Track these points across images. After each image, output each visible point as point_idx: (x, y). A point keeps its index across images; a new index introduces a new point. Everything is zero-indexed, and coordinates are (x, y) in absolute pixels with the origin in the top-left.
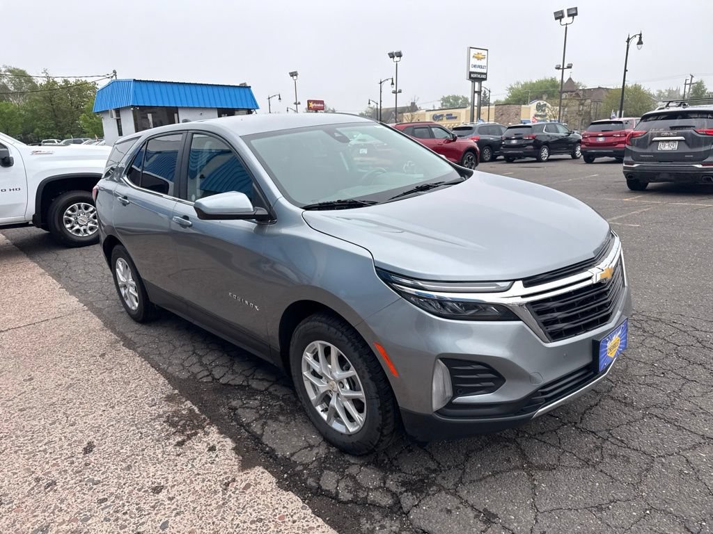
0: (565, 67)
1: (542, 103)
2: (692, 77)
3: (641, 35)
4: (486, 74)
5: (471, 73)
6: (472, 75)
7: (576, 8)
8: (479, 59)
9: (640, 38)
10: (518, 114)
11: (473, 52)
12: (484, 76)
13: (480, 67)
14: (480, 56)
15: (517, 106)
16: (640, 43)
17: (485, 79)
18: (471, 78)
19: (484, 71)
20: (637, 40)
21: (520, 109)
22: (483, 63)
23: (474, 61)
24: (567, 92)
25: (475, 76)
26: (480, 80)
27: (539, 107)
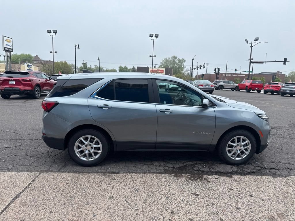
0: (54, 52)
1: (30, 64)
2: (84, 61)
3: (78, 45)
4: (12, 49)
5: (5, 48)
6: (6, 49)
7: (56, 31)
8: (8, 42)
9: (78, 46)
10: (19, 68)
11: (5, 38)
12: (11, 50)
13: (9, 45)
14: (9, 41)
15: (19, 65)
16: (78, 48)
17: (12, 52)
18: (5, 50)
19: (11, 48)
20: (77, 47)
21: (20, 66)
22: (11, 44)
23: (6, 43)
24: (36, 61)
25: (7, 49)
26: (10, 52)
27: (28, 66)
